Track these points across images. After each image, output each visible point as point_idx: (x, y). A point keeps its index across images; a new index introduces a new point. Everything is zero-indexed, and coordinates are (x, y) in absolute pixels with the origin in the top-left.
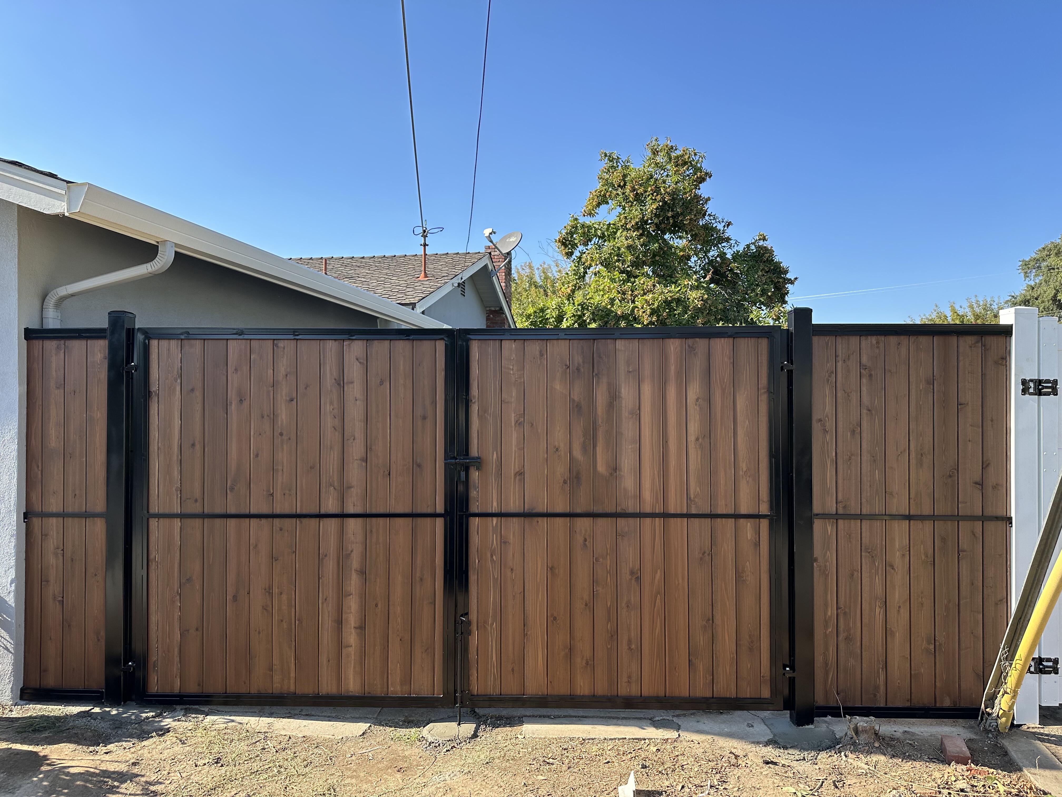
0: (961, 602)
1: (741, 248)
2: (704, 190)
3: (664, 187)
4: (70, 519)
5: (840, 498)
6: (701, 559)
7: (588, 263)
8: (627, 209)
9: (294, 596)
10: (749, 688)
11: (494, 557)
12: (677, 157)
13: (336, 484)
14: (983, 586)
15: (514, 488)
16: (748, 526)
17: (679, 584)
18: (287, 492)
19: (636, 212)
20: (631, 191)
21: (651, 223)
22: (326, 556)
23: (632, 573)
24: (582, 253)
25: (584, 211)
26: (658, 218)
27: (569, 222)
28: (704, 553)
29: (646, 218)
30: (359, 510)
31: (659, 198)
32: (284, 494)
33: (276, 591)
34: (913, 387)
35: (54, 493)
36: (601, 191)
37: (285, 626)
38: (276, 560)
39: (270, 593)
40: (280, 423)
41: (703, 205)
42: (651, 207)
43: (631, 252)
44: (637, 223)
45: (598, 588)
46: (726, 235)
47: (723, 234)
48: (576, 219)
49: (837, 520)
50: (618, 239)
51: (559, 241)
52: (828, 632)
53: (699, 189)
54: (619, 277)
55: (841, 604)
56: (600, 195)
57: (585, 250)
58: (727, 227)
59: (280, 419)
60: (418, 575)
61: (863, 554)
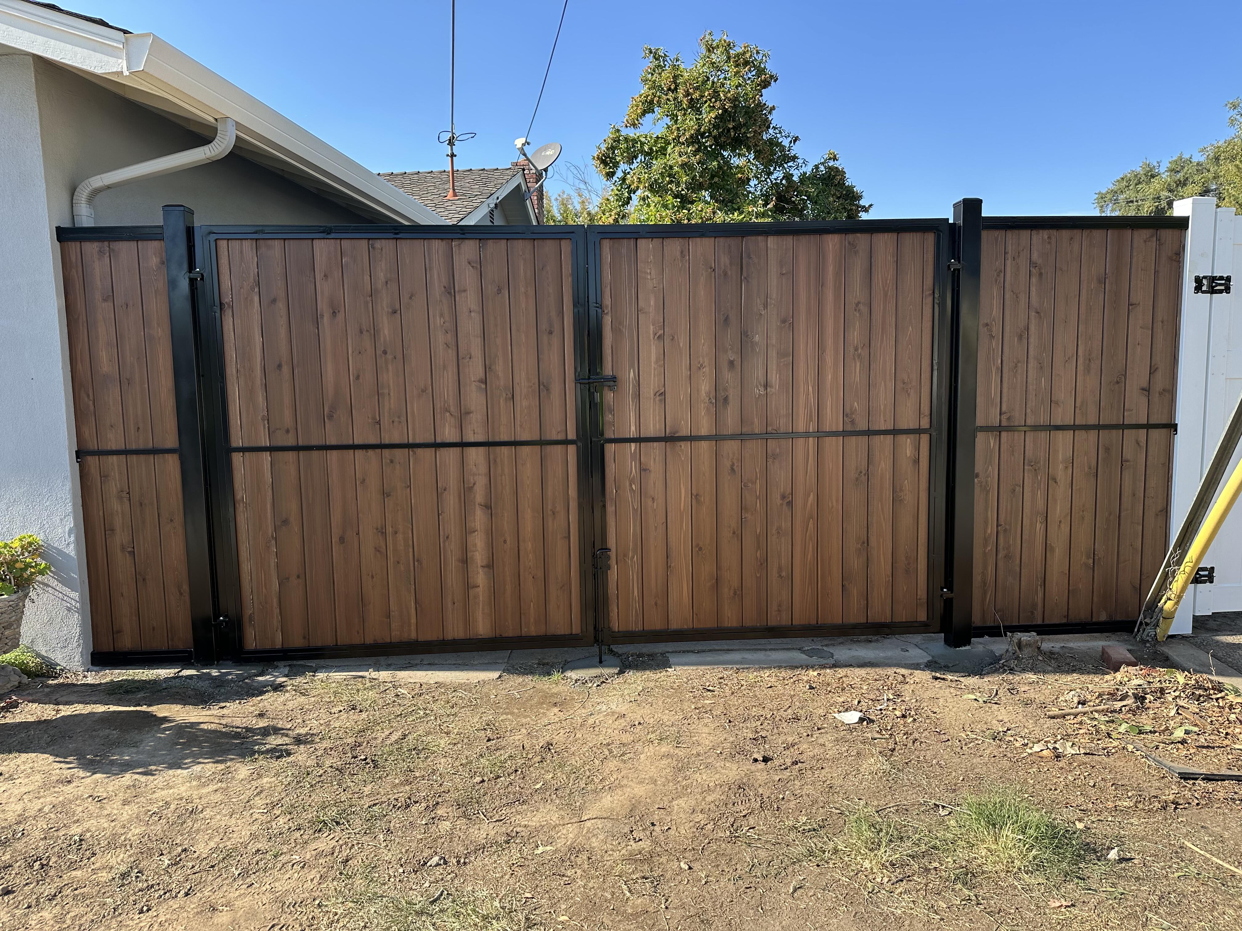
0: (1122, 514)
1: (808, 170)
2: (768, 97)
3: (723, 91)
4: (134, 456)
5: (1004, 409)
6: (857, 479)
7: (635, 185)
8: (679, 118)
9: (411, 535)
10: (904, 612)
11: (634, 487)
12: (738, 55)
13: (452, 409)
14: (1144, 497)
15: (654, 410)
16: (907, 443)
17: (832, 507)
18: (397, 419)
19: (690, 123)
20: (685, 96)
21: (708, 137)
22: (445, 490)
23: (783, 497)
24: (625, 173)
25: (627, 121)
26: (718, 129)
27: (609, 135)
28: (861, 472)
29: (702, 130)
30: (480, 438)
31: (718, 104)
32: (393, 422)
33: (389, 530)
34: (1084, 286)
35: (112, 426)
36: (647, 96)
37: (402, 569)
38: (388, 496)
39: (382, 533)
40: (382, 339)
41: (766, 116)
42: (709, 116)
43: (685, 172)
44: (692, 136)
45: (746, 515)
46: (793, 153)
47: (789, 151)
48: (618, 131)
49: (1000, 432)
50: (669, 155)
51: (598, 158)
52: (987, 551)
53: (761, 96)
54: (673, 203)
55: (1002, 521)
56: (646, 101)
57: (629, 170)
58: (794, 144)
59: (382, 335)
60: (550, 507)
61: (1026, 467)
